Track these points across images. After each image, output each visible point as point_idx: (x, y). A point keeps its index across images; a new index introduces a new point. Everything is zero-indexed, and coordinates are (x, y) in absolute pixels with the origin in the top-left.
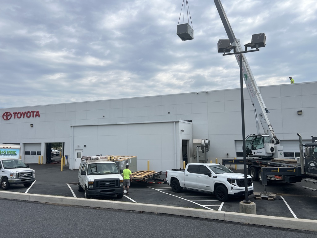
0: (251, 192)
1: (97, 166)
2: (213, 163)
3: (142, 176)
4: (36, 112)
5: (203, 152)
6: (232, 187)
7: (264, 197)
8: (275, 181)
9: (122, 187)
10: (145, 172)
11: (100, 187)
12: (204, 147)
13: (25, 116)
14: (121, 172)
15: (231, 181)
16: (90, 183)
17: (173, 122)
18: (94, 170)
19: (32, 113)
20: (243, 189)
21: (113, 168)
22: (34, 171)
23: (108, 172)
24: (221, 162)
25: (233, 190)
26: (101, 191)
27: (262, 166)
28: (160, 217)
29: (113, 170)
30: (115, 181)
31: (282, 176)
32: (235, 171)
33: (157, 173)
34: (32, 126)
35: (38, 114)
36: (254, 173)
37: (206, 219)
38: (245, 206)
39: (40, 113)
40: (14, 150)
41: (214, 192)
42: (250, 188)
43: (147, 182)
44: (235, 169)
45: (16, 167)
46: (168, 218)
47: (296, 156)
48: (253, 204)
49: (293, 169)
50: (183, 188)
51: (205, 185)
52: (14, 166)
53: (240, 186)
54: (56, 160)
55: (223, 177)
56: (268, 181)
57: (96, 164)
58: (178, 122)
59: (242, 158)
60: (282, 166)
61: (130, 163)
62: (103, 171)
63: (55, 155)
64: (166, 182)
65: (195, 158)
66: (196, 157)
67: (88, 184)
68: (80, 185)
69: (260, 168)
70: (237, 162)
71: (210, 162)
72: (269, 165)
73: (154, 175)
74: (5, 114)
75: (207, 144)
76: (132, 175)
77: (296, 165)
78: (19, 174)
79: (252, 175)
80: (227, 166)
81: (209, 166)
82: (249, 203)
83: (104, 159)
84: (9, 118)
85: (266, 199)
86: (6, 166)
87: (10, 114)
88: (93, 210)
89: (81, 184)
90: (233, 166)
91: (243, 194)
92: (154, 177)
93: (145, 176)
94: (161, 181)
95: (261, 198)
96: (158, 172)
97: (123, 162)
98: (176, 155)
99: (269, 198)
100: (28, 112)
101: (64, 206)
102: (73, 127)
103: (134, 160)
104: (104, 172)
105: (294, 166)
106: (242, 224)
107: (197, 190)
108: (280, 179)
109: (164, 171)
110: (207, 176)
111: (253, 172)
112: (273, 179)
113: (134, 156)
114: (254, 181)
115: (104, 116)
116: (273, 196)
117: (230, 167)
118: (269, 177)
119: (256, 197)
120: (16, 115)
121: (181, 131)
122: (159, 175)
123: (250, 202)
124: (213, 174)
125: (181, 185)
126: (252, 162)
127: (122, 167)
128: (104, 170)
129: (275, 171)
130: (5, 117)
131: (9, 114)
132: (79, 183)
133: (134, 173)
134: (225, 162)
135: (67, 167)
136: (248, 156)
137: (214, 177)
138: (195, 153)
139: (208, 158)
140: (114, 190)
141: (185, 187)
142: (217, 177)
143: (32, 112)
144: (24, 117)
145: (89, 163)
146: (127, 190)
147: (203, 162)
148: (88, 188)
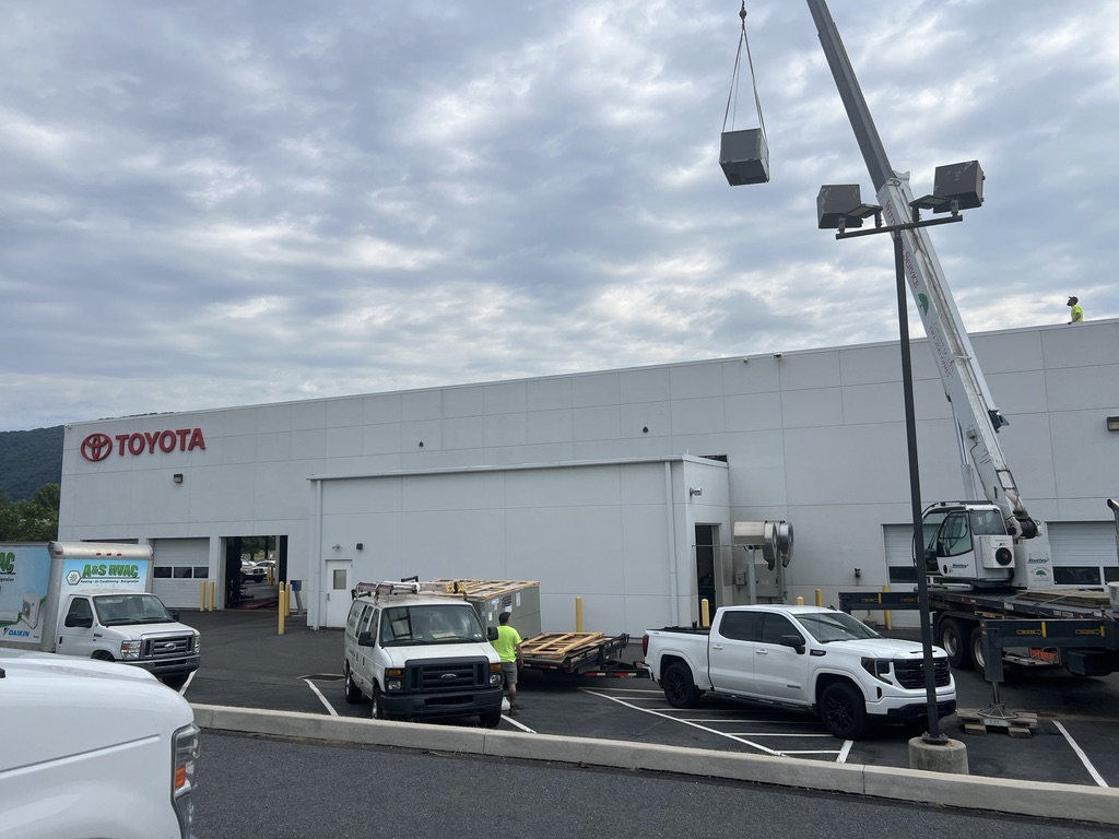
0: (949, 707)
1: (411, 615)
2: (806, 603)
3: (561, 651)
4: (192, 432)
5: (771, 567)
6: (879, 690)
7: (993, 724)
8: (1033, 667)
9: (497, 687)
10: (570, 638)
11: (426, 686)
12: (775, 550)
13: (157, 446)
14: (492, 636)
15: (875, 666)
16: (391, 674)
17: (663, 462)
18: (401, 628)
19: (178, 438)
20: (918, 695)
21: (465, 623)
22: (197, 633)
23: (447, 635)
24: (837, 602)
25: (883, 700)
26: (428, 702)
27: (985, 614)
28: (645, 781)
29: (466, 630)
30: (475, 667)
31: (1058, 649)
32: (886, 632)
33: (611, 642)
34: (178, 479)
35: (198, 441)
36: (955, 640)
37: (802, 790)
38: (928, 752)
39: (205, 435)
40: (131, 564)
41: (817, 706)
42: (946, 692)
43: (576, 670)
44: (886, 625)
45: (140, 620)
46: (673, 784)
47: (1108, 579)
48: (957, 745)
49: (1097, 624)
50: (704, 691)
51: (781, 681)
52: (132, 619)
53: (907, 686)
54: (256, 598)
55: (847, 654)
56: (1008, 667)
57: (407, 607)
58: (681, 461)
59: (909, 587)
60: (1057, 613)
61: (518, 604)
62: (431, 632)
63: (250, 578)
64: (644, 673)
65: (739, 587)
66: (746, 583)
67: (386, 676)
68: (351, 680)
69: (977, 624)
70: (893, 601)
71: (794, 603)
72: (1009, 613)
73: (600, 647)
74: (91, 441)
75: (784, 537)
76: (526, 646)
77: (1107, 611)
78: (148, 641)
79: (947, 646)
80: (858, 616)
81: (796, 616)
82: (944, 743)
83: (431, 592)
84: (102, 455)
85: (1003, 731)
86: (105, 617)
87: (108, 441)
88: (424, 757)
89: (358, 677)
90: (878, 615)
91: (920, 715)
92: (600, 654)
93: (571, 651)
94: (626, 668)
95: (984, 728)
96: (615, 639)
97: (494, 602)
98: (673, 577)
99: (1011, 729)
100: (167, 433)
101: (327, 745)
102: (319, 483)
103: (532, 593)
104: (436, 636)
105: (1100, 615)
106: (924, 807)
107: (756, 700)
108: (1051, 663)
109: (635, 633)
110: (790, 650)
111: (951, 637)
112: (1025, 661)
113: (530, 583)
114: (955, 668)
115: (421, 444)
116: (1026, 720)
117: (868, 619)
118: (1010, 654)
119: (968, 726)
120: (127, 442)
121: (691, 494)
122: (617, 646)
123: (946, 738)
124: (812, 642)
125: (697, 681)
126: (947, 602)
127: (490, 618)
128: (433, 629)
129: (1033, 632)
130: (89, 452)
131: (102, 440)
132: (349, 673)
133: (532, 641)
134: (849, 601)
135: (297, 621)
136: (932, 579)
137: (813, 653)
138: (740, 572)
139: (788, 589)
140: (470, 698)
141: (712, 689)
142: (824, 653)
143: (178, 432)
144: (151, 451)
145: (383, 605)
146: (511, 699)
147: (770, 600)
148: (383, 689)
